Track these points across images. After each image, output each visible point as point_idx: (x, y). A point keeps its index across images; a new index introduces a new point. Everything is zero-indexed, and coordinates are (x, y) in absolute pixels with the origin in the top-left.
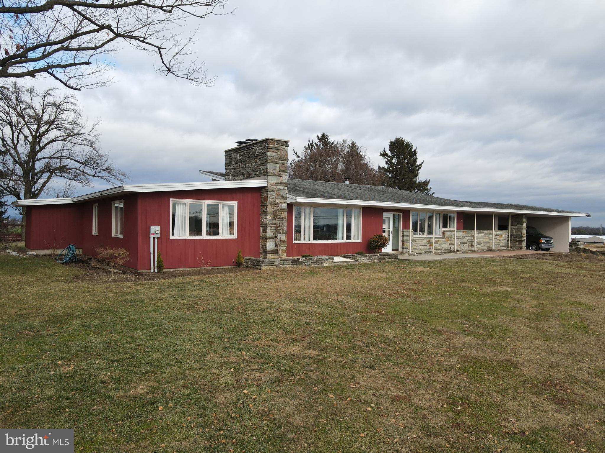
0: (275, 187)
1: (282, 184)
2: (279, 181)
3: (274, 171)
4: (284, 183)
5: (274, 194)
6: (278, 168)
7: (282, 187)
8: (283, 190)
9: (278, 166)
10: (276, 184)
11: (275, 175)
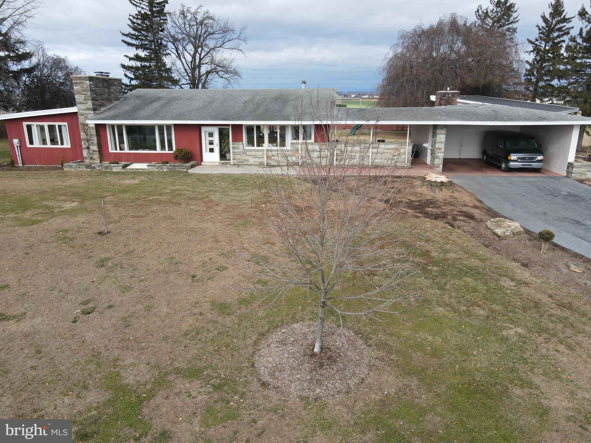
0: (83, 112)
1: (88, 109)
2: (85, 107)
3: (80, 101)
4: (89, 109)
5: (83, 117)
6: (83, 98)
7: (89, 112)
8: (90, 113)
9: (83, 96)
10: (84, 110)
11: (81, 103)
